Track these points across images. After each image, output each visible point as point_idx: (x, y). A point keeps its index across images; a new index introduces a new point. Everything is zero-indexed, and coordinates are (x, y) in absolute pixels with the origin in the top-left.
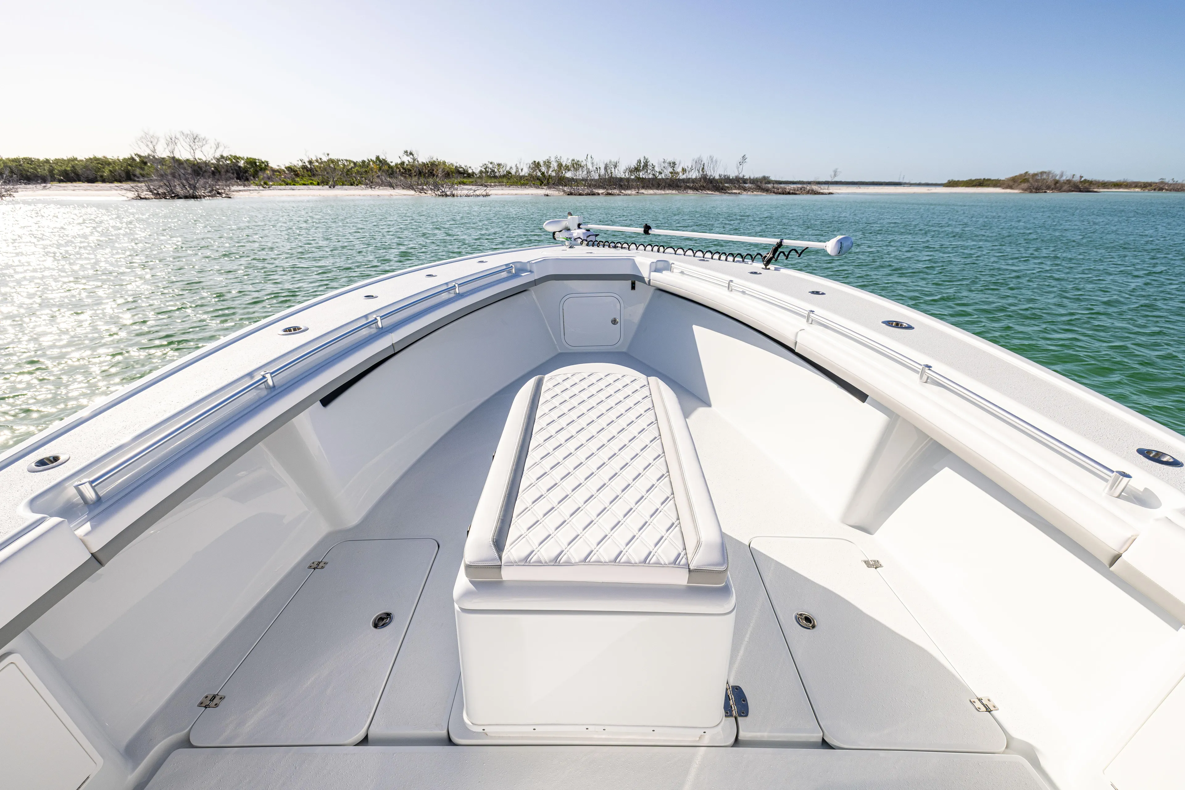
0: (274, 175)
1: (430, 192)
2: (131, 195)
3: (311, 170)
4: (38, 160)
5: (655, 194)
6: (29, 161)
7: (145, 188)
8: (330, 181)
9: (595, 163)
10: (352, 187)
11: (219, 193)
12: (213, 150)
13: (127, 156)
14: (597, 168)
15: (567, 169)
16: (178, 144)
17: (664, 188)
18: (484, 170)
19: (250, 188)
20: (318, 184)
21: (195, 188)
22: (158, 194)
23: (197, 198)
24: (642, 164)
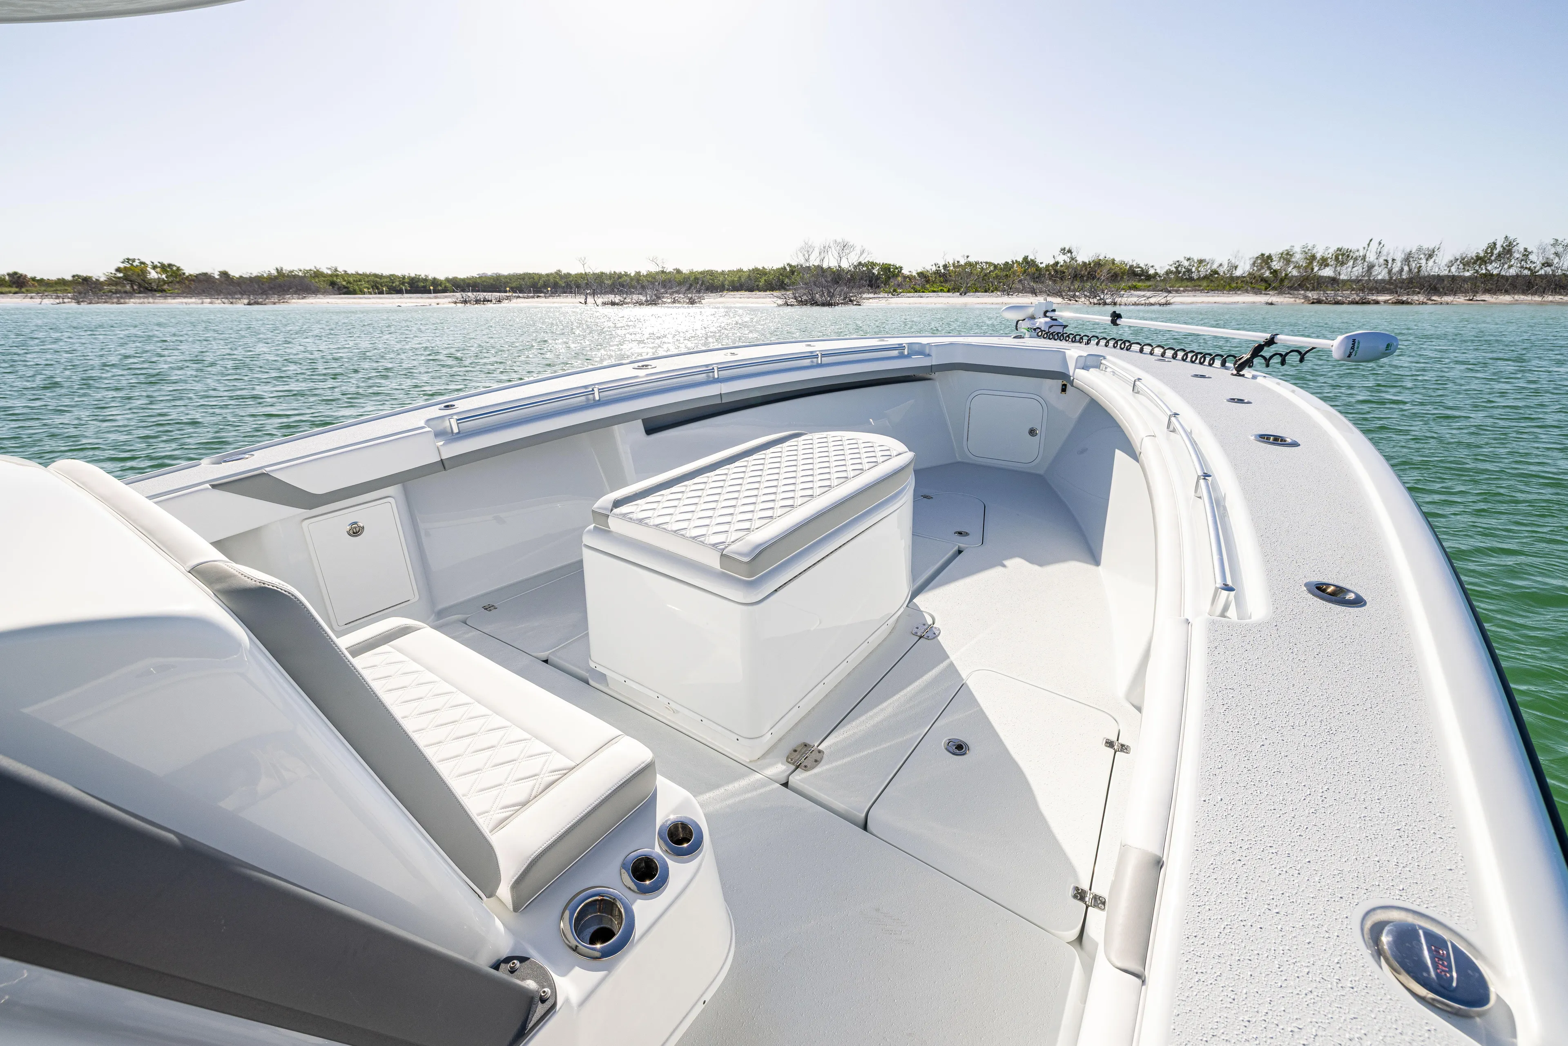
0: (905, 281)
1: (1083, 299)
2: (780, 302)
3: (944, 275)
4: (717, 271)
5: (1516, 302)
6: (711, 273)
7: (791, 296)
8: (962, 287)
9: (1384, 252)
10: (986, 294)
11: (851, 301)
12: (858, 256)
13: (780, 266)
14: (1386, 261)
15: (1324, 262)
16: (830, 253)
17: (1542, 292)
18: (1174, 270)
19: (879, 296)
20: (948, 291)
21: (832, 296)
22: (801, 301)
23: (832, 305)
24: (1499, 249)
